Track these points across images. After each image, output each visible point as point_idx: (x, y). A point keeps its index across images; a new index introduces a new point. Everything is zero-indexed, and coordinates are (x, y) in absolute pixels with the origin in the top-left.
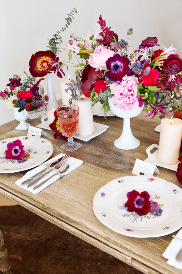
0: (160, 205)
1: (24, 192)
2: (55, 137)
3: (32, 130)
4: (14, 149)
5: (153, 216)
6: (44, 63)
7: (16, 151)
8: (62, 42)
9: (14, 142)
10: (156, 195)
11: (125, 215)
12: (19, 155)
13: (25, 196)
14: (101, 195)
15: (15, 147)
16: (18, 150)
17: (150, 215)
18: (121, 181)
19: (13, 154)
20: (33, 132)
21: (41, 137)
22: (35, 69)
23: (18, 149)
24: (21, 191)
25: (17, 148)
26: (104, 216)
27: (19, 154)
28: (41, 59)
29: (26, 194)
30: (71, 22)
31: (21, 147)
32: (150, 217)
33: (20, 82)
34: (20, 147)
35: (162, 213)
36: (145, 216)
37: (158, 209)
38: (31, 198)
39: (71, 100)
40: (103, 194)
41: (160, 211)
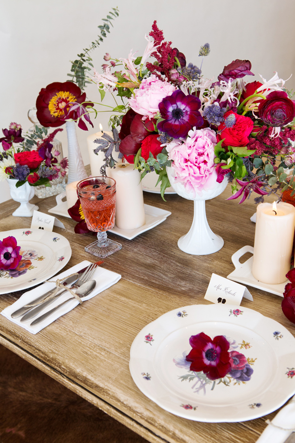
0: (248, 359)
1: (15, 330)
2: (77, 230)
3: (38, 219)
4: (5, 251)
5: (235, 381)
6: (61, 102)
7: (7, 256)
8: (93, 66)
9: (4, 239)
10: (244, 342)
11: (184, 378)
12: (12, 264)
13: (16, 336)
14: (144, 339)
15: (5, 248)
16: (11, 254)
17: (229, 378)
18: (182, 313)
19: (2, 261)
20: (40, 221)
21: (53, 231)
22: (46, 113)
23: (10, 252)
24: (11, 328)
25: (10, 250)
26: (147, 378)
27: (12, 261)
28: (56, 95)
29: (18, 333)
30: (109, 32)
31: (17, 249)
32: (228, 383)
33: (21, 136)
34: (14, 249)
35: (252, 376)
36: (221, 381)
37: (244, 366)
38: (26, 340)
39: (103, 168)
40: (149, 338)
41: (249, 372)
